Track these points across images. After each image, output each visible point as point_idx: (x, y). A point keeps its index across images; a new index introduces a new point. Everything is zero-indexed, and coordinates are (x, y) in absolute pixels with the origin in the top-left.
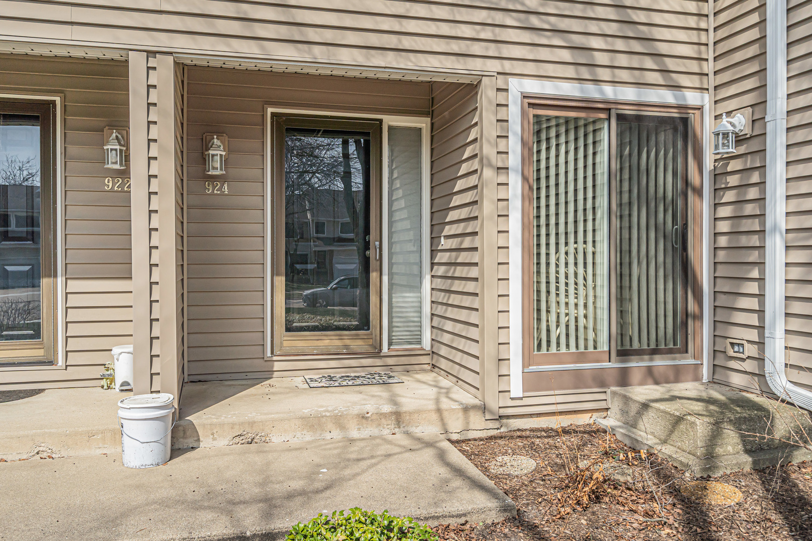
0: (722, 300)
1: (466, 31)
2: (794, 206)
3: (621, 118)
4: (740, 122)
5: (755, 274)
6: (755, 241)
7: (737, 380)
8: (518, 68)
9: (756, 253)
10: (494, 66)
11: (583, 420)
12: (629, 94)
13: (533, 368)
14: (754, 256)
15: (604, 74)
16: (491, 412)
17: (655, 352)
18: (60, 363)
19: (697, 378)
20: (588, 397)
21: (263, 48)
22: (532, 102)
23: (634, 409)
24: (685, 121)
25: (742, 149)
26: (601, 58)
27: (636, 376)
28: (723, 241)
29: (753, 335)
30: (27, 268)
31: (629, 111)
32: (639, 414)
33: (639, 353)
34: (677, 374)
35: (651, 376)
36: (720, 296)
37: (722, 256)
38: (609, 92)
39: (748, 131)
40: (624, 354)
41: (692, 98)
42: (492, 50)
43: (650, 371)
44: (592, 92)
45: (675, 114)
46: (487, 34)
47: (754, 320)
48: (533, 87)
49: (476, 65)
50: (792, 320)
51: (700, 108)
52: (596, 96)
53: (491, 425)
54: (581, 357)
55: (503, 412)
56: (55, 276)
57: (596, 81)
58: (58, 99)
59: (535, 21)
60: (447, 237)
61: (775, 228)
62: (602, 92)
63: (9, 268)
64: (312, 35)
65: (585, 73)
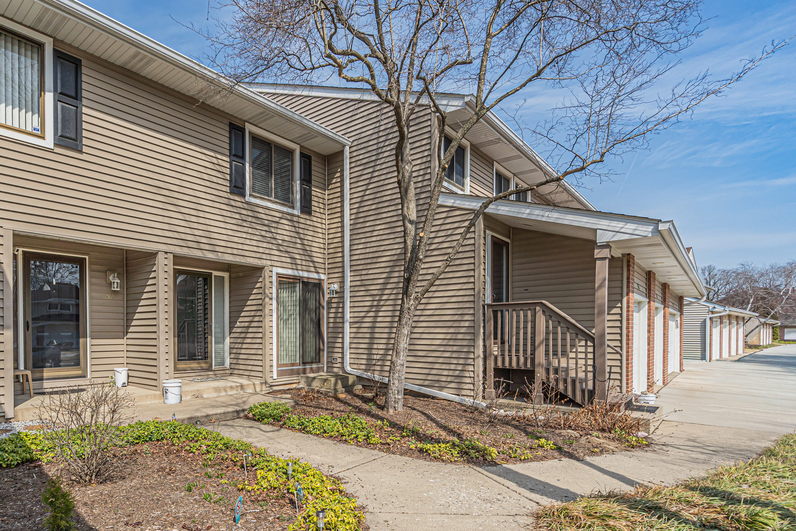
0: (330, 345)
1: (261, 250)
2: (352, 315)
3: (303, 282)
4: (336, 287)
5: (341, 336)
6: (340, 325)
7: (335, 370)
8: (275, 264)
9: (341, 329)
10: (269, 263)
11: (294, 386)
12: (305, 274)
13: (279, 369)
14: (340, 330)
15: (299, 267)
16: (268, 384)
17: (312, 363)
18: (89, 377)
19: (324, 372)
20: (294, 378)
21: (203, 253)
22: (279, 276)
23: (310, 380)
24: (320, 284)
25: (337, 296)
26: (299, 262)
27: (308, 371)
28: (331, 325)
29: (340, 355)
30: (70, 334)
31: (305, 280)
32: (312, 381)
33: (308, 363)
34: (319, 370)
35: (312, 371)
36: (330, 344)
37: (331, 330)
38: (301, 274)
39: (339, 290)
40: (304, 363)
41: (323, 277)
42: (268, 257)
43: (311, 368)
44: (296, 273)
45: (317, 281)
46: (267, 251)
47: (340, 350)
48: (281, 271)
49: (264, 262)
50: (352, 349)
51: (323, 280)
52: (297, 275)
53: (268, 389)
54: (292, 365)
55: (271, 384)
56: (86, 338)
57: (297, 270)
58: (87, 257)
59: (281, 248)
60: (239, 322)
61: (347, 320)
62: (299, 273)
63: (62, 334)
64: (218, 249)
65: (294, 267)
